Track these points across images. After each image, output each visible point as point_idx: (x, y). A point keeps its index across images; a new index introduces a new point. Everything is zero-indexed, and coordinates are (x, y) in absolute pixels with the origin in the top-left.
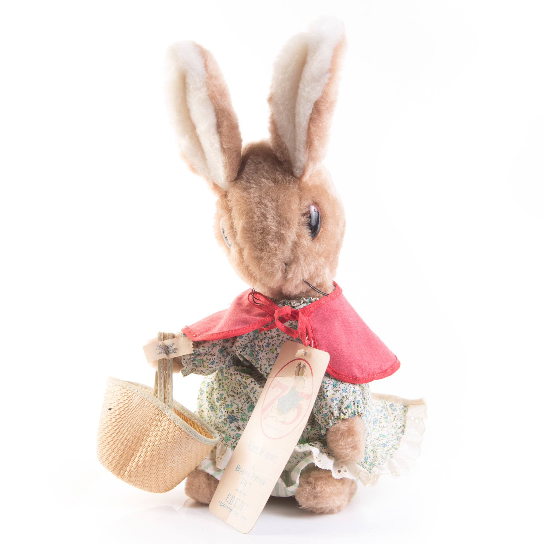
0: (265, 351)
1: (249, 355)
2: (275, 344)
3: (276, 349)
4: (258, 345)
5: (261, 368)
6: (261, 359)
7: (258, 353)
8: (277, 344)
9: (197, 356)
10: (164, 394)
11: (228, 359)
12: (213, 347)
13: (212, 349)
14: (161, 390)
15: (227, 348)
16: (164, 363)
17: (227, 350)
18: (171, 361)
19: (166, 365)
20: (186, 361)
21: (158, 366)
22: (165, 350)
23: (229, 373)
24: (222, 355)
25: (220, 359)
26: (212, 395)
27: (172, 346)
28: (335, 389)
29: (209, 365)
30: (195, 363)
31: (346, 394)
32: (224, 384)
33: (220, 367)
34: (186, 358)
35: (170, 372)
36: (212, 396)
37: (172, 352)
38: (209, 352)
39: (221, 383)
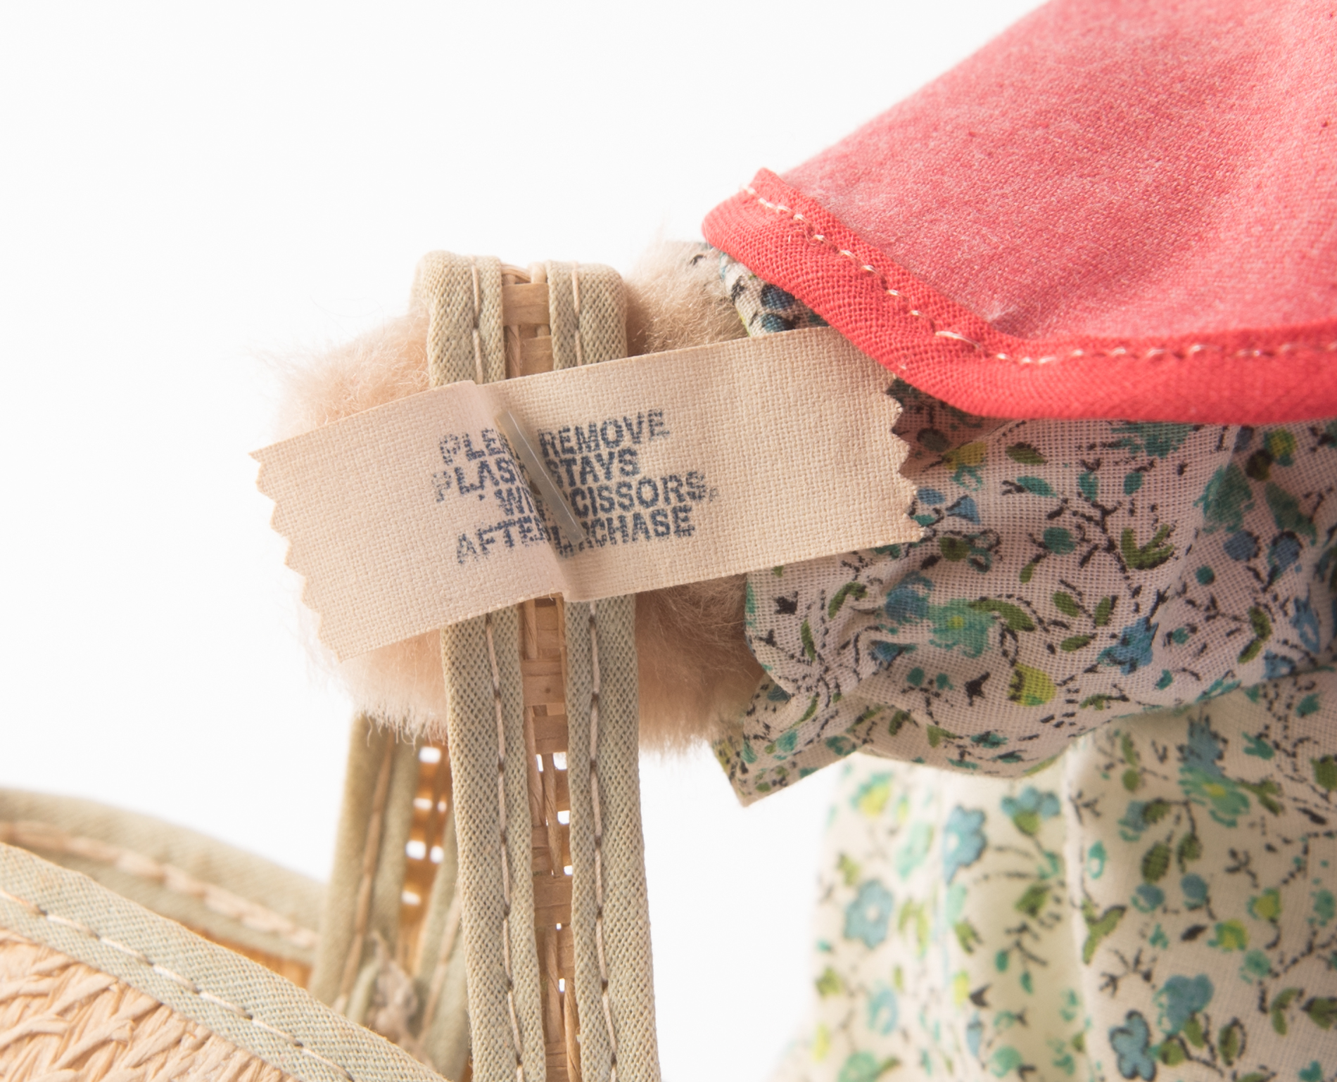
10: (552, 1042)
11: (1294, 583)
12: (1143, 458)
13: (1132, 483)
14: (510, 984)
15: (1278, 447)
16: (524, 655)
17: (1275, 471)
18: (620, 631)
20: (806, 631)
23: (1307, 754)
25: (1199, 593)
26: (1034, 969)
27: (627, 442)
29: (1092, 670)
33: (1205, 685)
34: (808, 595)
36: (1026, 979)
37: (637, 517)
38: (1096, 514)
39: (1174, 845)
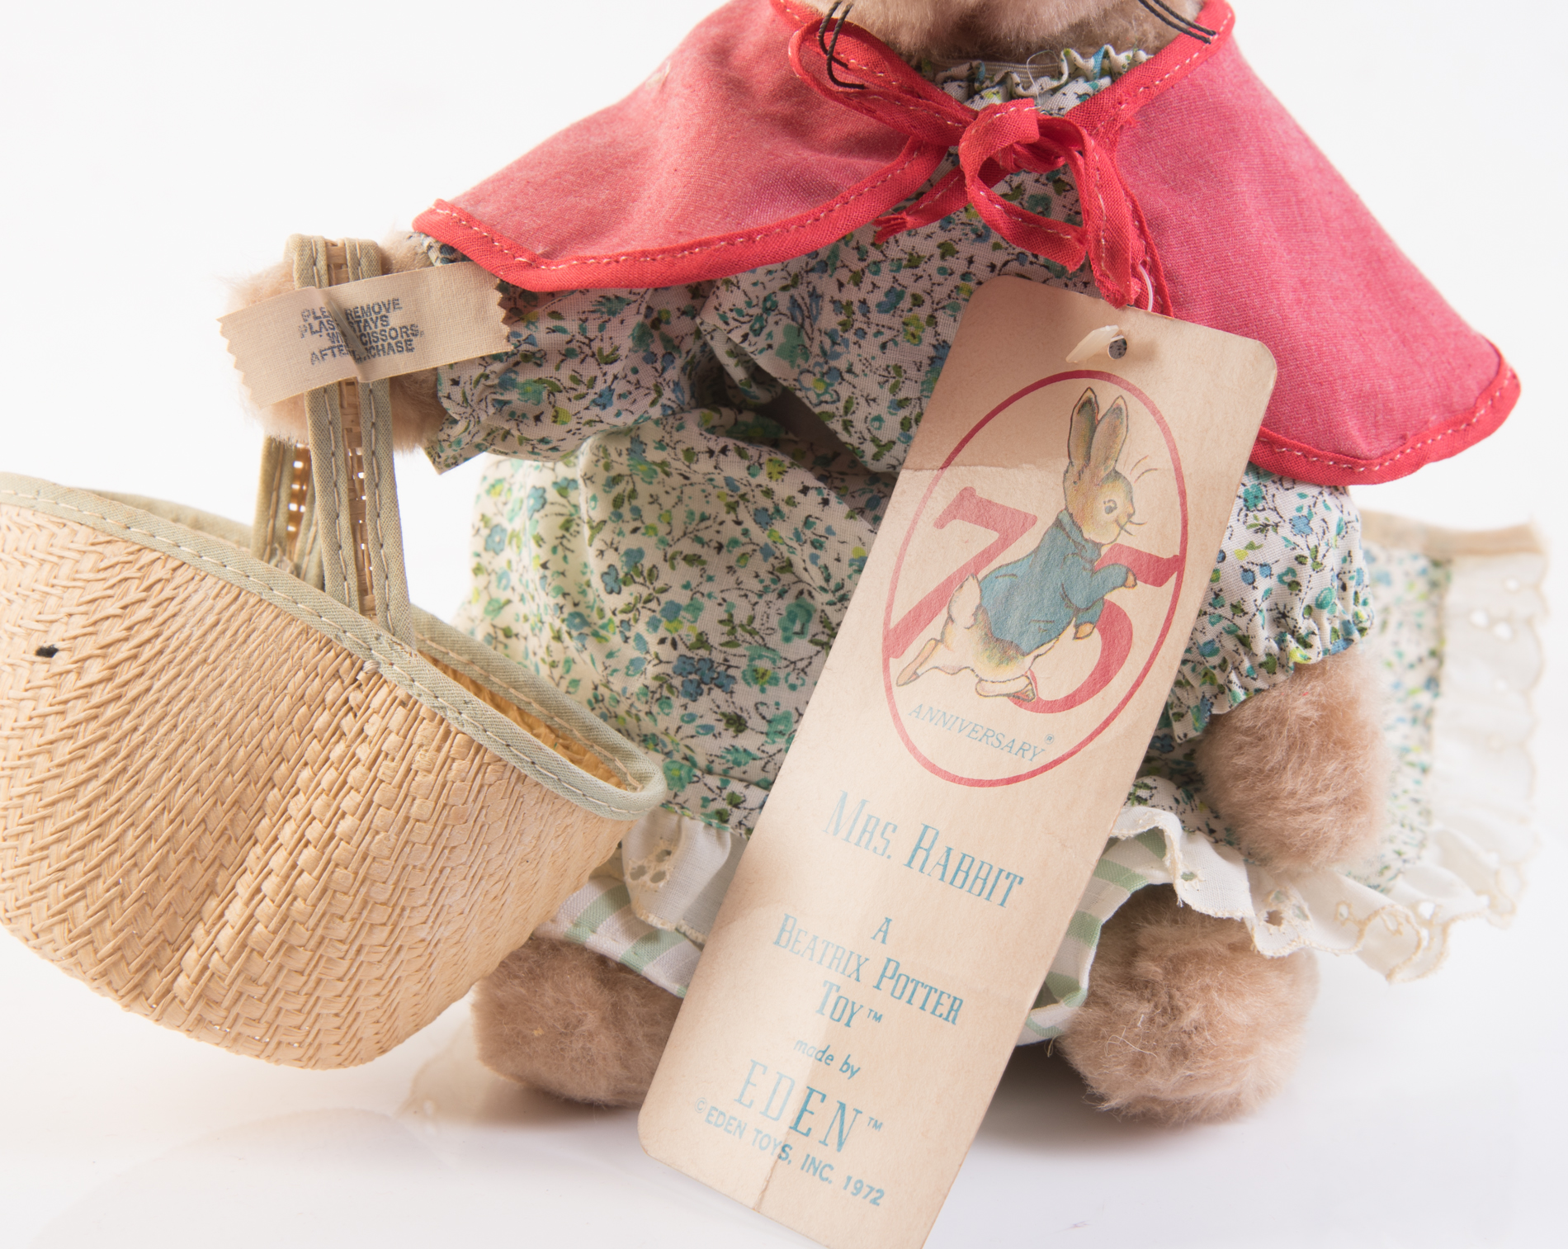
0: (878, 333)
1: (780, 353)
2: (926, 298)
3: (932, 320)
4: (833, 302)
5: (849, 417)
6: (850, 371)
7: (834, 343)
8: (940, 293)
9: (517, 364)
10: (360, 571)
11: (673, 374)
12: (606, 317)
13: (602, 328)
14: (340, 547)
15: (664, 317)
16: (342, 406)
17: (663, 327)
18: (383, 395)
19: (357, 415)
20: (464, 394)
21: (309, 422)
22: (344, 334)
23: (681, 447)
24: (641, 354)
25: (632, 378)
26: (568, 554)
27: (383, 312)
28: (1256, 518)
29: (587, 408)
30: (506, 403)
31: (1313, 541)
32: (642, 502)
33: (636, 417)
34: (465, 378)
35: (381, 452)
36: (565, 558)
37: (389, 344)
38: (587, 341)
39: (626, 494)
